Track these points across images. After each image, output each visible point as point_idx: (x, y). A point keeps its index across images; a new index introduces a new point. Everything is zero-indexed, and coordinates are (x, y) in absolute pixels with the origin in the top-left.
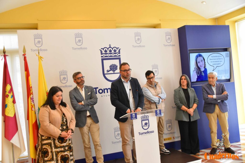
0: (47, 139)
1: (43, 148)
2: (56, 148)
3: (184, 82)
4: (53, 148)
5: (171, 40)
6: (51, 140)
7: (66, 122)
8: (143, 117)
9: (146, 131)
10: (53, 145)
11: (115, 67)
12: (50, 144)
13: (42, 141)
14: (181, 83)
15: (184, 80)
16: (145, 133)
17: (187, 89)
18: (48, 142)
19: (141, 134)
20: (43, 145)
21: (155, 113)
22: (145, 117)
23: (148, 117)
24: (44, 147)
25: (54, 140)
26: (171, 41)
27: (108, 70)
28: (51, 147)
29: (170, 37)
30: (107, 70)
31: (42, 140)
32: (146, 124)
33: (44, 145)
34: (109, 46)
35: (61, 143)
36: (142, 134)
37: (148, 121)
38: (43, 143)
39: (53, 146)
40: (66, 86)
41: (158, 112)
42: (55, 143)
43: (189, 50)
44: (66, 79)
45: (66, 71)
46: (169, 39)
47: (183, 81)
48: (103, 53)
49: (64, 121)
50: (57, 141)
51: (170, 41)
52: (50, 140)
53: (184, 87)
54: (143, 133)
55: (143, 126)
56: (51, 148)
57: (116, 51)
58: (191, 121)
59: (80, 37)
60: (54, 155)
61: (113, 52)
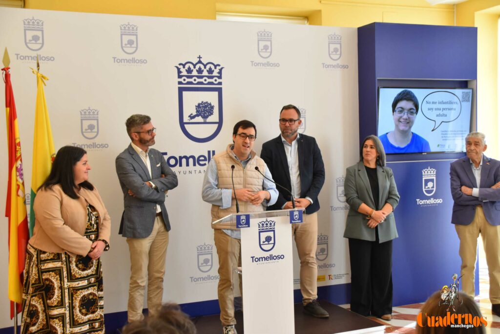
0: (53, 260)
1: (42, 279)
2: (71, 279)
3: (369, 153)
4: (66, 280)
5: (341, 54)
6: (62, 262)
7: (95, 225)
8: (263, 225)
9: (267, 254)
10: (65, 274)
11: (208, 108)
12: (58, 271)
13: (40, 264)
14: (364, 155)
15: (369, 149)
16: (266, 259)
17: (375, 170)
18: (54, 266)
19: (257, 260)
20: (42, 272)
21: (289, 217)
22: (267, 224)
23: (273, 225)
24: (45, 276)
25: (68, 262)
26: (340, 57)
27: (192, 114)
28: (60, 277)
29: (338, 46)
30: (189, 115)
31: (41, 261)
32: (268, 239)
33: (46, 272)
34: (198, 59)
35: (83, 270)
36: (259, 259)
37: (273, 232)
38: (43, 268)
39: (65, 276)
40: (94, 146)
41: (295, 215)
42: (70, 270)
43: (378, 80)
44: (96, 130)
45: (96, 111)
46: (336, 52)
47: (367, 151)
48: (182, 74)
49: (93, 222)
50: (73, 266)
51: (338, 56)
52: (60, 263)
53: (369, 164)
54: (261, 259)
55: (262, 243)
56: (61, 280)
57: (213, 71)
58: (380, 242)
59: (133, 35)
60: (67, 294)
61: (205, 73)
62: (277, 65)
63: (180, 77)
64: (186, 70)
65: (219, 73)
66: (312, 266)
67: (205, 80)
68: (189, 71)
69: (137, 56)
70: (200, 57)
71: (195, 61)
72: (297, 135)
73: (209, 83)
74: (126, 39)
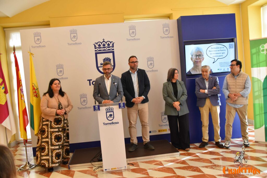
4: (49, 128)
6: (49, 122)
8: (108, 109)
10: (49, 126)
11: (108, 60)
12: (47, 125)
23: (113, 109)
26: (169, 33)
30: (100, 63)
32: (111, 115)
35: (56, 125)
42: (51, 125)
45: (62, 65)
46: (167, 31)
55: (108, 117)
57: (110, 44)
58: (179, 116)
59: (75, 33)
60: (49, 134)
61: (106, 46)
62: (139, 39)
63: (95, 48)
64: (98, 45)
65: (112, 45)
66: (146, 127)
67: (107, 49)
68: (99, 45)
69: (77, 42)
70: (104, 39)
71: (102, 41)
72: (137, 69)
73: (108, 50)
74: (72, 35)
